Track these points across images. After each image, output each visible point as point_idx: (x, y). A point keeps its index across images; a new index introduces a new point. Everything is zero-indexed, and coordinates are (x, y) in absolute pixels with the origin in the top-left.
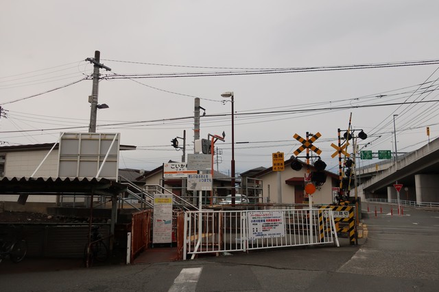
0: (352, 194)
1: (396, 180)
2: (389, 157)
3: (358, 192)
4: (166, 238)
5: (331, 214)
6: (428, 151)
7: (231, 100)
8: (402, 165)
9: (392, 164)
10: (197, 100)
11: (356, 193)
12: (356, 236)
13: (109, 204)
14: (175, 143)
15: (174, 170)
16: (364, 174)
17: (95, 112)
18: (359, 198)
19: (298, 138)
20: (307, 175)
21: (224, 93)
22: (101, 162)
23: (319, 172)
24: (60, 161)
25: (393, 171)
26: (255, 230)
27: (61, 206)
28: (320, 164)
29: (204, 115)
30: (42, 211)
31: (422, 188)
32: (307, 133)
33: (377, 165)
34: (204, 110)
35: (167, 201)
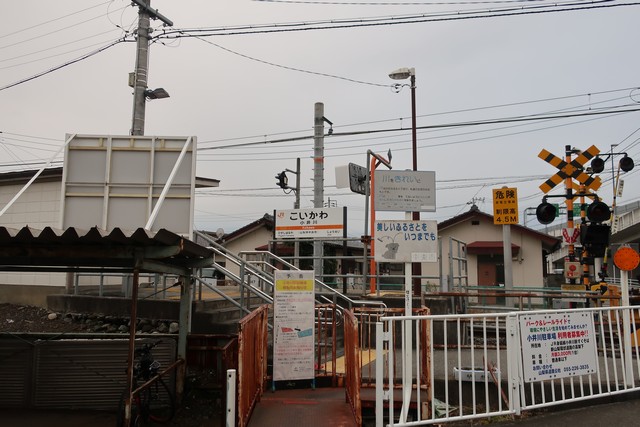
4: (302, 369)
7: (410, 83)
10: (319, 106)
13: (174, 294)
14: (282, 179)
15: (297, 223)
17: (143, 104)
19: (549, 158)
21: (395, 70)
22: (155, 199)
24: (66, 197)
26: (537, 360)
27: (76, 295)
28: (600, 209)
29: (330, 132)
30: (39, 302)
32: (568, 148)
34: (331, 124)
35: (302, 286)
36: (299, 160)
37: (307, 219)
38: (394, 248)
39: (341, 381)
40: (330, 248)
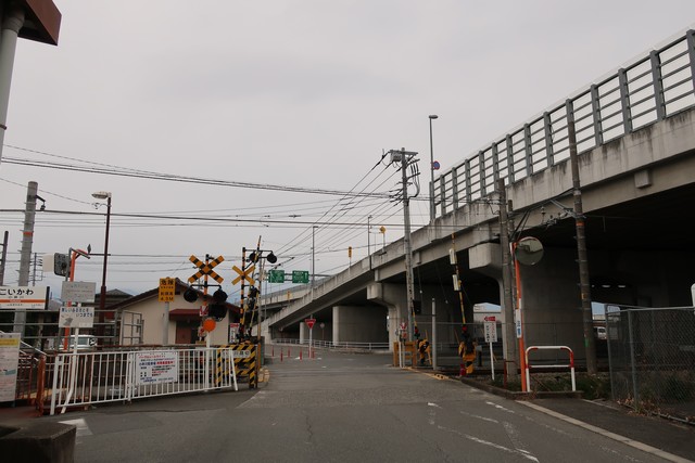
0: (254, 333)
1: (311, 314)
2: (306, 281)
3: (262, 329)
4: (7, 395)
5: (231, 354)
6: (349, 277)
7: (107, 203)
8: (320, 294)
9: (308, 291)
10: (33, 185)
11: (259, 331)
12: (256, 379)
15: (5, 298)
16: (271, 304)
18: (263, 338)
19: (195, 261)
20: (204, 308)
21: (97, 192)
23: (218, 305)
25: (308, 301)
26: (143, 375)
28: (221, 295)
29: (43, 209)
31: (340, 324)
32: (207, 255)
33: (289, 291)
34: (44, 201)
35: (11, 342)
36: (7, 233)
37: (15, 294)
38: (70, 320)
39: (33, 402)
40: (32, 316)
